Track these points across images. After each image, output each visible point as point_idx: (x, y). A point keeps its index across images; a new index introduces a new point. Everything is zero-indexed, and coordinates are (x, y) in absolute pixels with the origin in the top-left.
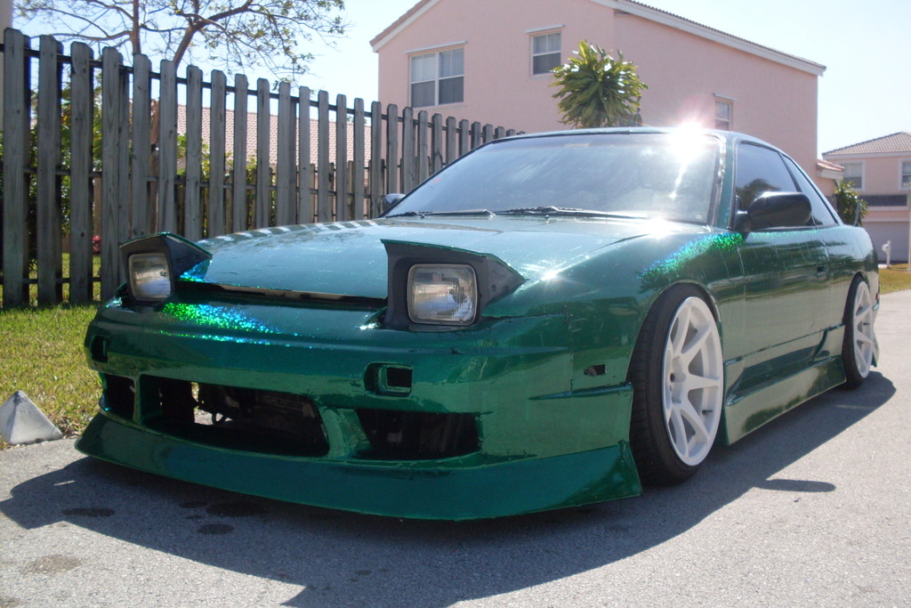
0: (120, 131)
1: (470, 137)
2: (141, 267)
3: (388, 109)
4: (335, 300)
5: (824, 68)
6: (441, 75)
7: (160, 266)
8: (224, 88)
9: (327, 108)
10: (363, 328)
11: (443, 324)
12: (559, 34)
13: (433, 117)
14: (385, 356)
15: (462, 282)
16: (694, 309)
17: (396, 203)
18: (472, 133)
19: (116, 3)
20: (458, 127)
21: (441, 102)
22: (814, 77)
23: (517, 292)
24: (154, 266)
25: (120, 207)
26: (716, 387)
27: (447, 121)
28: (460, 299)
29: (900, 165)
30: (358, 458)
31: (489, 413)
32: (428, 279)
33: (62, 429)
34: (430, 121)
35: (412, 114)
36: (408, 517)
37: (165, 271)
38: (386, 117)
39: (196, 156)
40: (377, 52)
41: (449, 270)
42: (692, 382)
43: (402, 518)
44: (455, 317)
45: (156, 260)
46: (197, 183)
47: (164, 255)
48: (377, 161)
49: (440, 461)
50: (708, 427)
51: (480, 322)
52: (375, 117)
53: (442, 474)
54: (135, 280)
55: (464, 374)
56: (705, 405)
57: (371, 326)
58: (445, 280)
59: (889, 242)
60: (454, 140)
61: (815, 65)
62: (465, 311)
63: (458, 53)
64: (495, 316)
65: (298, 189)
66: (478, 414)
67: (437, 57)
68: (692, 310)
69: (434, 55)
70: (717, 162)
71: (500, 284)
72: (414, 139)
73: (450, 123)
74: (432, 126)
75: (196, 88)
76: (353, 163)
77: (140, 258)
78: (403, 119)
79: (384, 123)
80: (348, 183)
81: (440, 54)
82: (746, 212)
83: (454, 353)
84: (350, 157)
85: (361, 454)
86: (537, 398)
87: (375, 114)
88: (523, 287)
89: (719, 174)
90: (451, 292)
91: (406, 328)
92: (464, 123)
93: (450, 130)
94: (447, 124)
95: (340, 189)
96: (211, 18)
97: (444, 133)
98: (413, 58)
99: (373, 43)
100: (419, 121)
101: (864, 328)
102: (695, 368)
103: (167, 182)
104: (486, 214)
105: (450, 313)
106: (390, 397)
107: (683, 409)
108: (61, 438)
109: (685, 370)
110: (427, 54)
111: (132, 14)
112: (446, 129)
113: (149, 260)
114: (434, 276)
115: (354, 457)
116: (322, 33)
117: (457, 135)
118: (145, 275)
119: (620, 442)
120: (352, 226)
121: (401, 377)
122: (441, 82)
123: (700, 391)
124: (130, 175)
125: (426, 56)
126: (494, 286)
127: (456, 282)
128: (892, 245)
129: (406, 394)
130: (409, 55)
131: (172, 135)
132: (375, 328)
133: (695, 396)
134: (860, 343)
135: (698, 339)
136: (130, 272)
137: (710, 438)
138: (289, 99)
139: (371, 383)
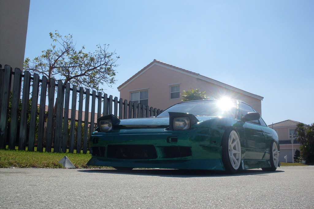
2: (103, 123)
5: (263, 98)
6: (141, 99)
8: (89, 94)
12: (179, 86)
14: (171, 135)
15: (186, 121)
19: (43, 71)
22: (260, 100)
26: (240, 154)
29: (289, 131)
32: (178, 121)
40: (119, 91)
41: (183, 118)
42: (234, 151)
44: (185, 128)
51: (191, 129)
53: (184, 160)
54: (101, 126)
56: (237, 157)
57: (166, 130)
59: (286, 155)
61: (260, 97)
63: (146, 92)
64: (194, 127)
67: (139, 93)
68: (233, 134)
69: (138, 92)
71: (195, 121)
75: (82, 94)
78: (138, 107)
81: (140, 92)
86: (202, 145)
93: (151, 111)
94: (150, 109)
96: (74, 77)
98: (131, 93)
99: (118, 88)
101: (276, 155)
102: (235, 148)
107: (233, 157)
108: (75, 169)
109: (232, 148)
110: (136, 92)
111: (48, 75)
114: (180, 120)
116: (107, 83)
118: (105, 125)
119: (220, 159)
121: (175, 140)
122: (140, 101)
123: (236, 154)
125: (136, 93)
126: (193, 122)
128: (287, 156)
129: (176, 143)
130: (130, 92)
131: (75, 107)
134: (275, 159)
135: (235, 141)
137: (239, 165)
138: (107, 99)
139: (168, 141)
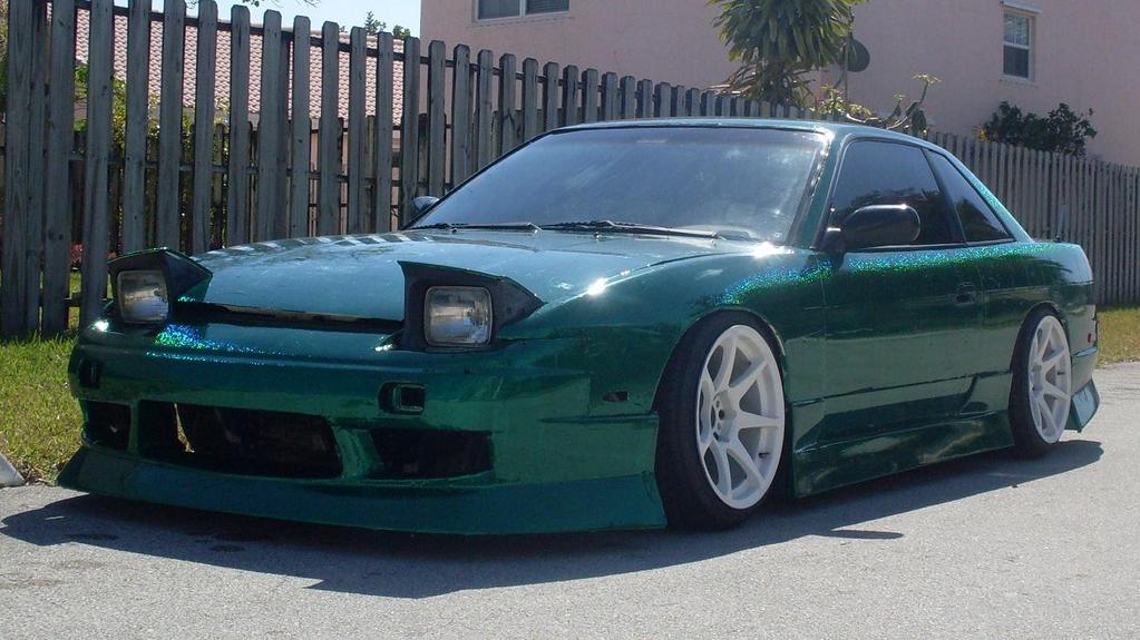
0: (32, 86)
1: (560, 89)
2: (133, 286)
3: (430, 47)
4: (350, 323)
7: (155, 285)
8: (182, 19)
9: (337, 46)
10: (379, 349)
11: (458, 346)
13: (502, 59)
14: (399, 375)
15: (477, 304)
16: (742, 338)
17: (428, 209)
18: (564, 82)
20: (541, 74)
21: (529, 10)
23: (532, 316)
24: (148, 285)
25: (30, 198)
26: (776, 428)
27: (524, 64)
28: (476, 321)
30: (374, 478)
31: (498, 432)
32: (445, 301)
33: (24, 475)
34: (496, 65)
35: (468, 56)
36: (419, 531)
37: (163, 289)
38: (428, 61)
39: (140, 123)
41: (466, 293)
42: (745, 420)
43: (415, 533)
44: (471, 340)
45: (150, 278)
46: (140, 164)
47: (160, 272)
48: (412, 118)
49: (451, 479)
50: (763, 472)
51: (495, 344)
52: (409, 61)
53: (455, 492)
54: (124, 300)
55: (478, 394)
56: (762, 445)
57: (386, 348)
58: (461, 302)
60: (534, 94)
62: (479, 335)
64: (510, 338)
65: (289, 172)
66: (490, 433)
68: (739, 339)
70: (815, 166)
71: (517, 306)
72: (471, 94)
73: (528, 68)
74: (500, 72)
75: (143, 23)
76: (376, 119)
77: (132, 275)
78: (453, 64)
79: (424, 69)
80: (366, 152)
82: (839, 230)
83: (467, 372)
84: (370, 110)
85: (373, 474)
86: (549, 421)
87: (409, 54)
88: (539, 311)
89: (813, 183)
90: (469, 314)
91: (423, 350)
92: (551, 67)
93: (528, 79)
94: (524, 70)
95: (354, 171)
97: (519, 83)
100: (479, 66)
101: (1058, 378)
102: (750, 403)
103: (98, 162)
104: (529, 229)
105: (467, 335)
106: (405, 415)
107: (731, 448)
108: (23, 485)
109: (736, 406)
112: (523, 77)
113: (142, 278)
114: (451, 298)
115: (369, 477)
117: (540, 85)
118: (139, 294)
119: (644, 472)
120: (371, 241)
121: (415, 397)
123: (757, 430)
124: (45, 151)
126: (509, 310)
127: (471, 304)
129: (419, 413)
131: (107, 92)
132: (390, 349)
133: (748, 437)
134: (1051, 398)
135: (755, 369)
136: (119, 290)
137: (765, 483)
138: (279, 36)
139: (385, 403)
